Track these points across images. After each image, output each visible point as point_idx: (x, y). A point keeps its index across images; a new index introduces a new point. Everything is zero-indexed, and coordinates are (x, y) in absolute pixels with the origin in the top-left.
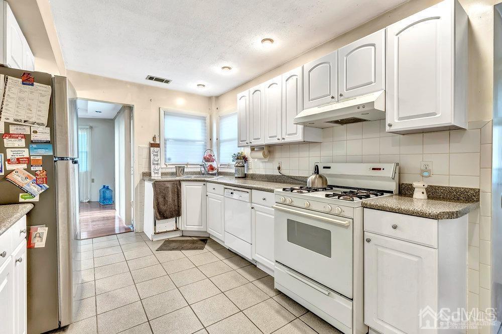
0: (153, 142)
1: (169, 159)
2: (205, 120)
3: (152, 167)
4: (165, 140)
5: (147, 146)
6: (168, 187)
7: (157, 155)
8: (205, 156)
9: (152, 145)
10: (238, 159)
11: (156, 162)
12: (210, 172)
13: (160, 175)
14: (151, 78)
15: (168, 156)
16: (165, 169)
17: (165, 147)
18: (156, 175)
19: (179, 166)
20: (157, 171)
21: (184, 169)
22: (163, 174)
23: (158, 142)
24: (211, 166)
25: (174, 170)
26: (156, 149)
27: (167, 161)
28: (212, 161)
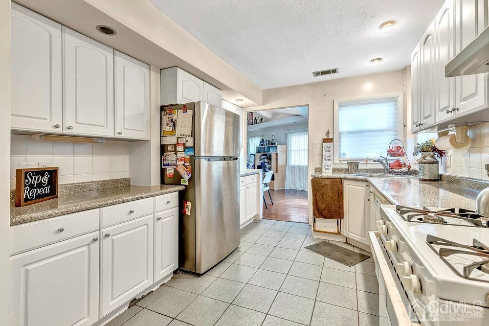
0: (326, 137)
1: (344, 154)
2: (396, 101)
3: (324, 162)
4: (340, 134)
5: (320, 141)
6: (327, 185)
7: (329, 151)
8: (391, 148)
9: (325, 141)
10: (423, 151)
11: (328, 158)
12: (396, 170)
13: (331, 171)
14: (317, 74)
15: (342, 151)
16: (338, 165)
17: (340, 142)
18: (327, 171)
19: (351, 161)
20: (328, 167)
21: (358, 166)
22: (334, 170)
23: (331, 136)
24: (398, 161)
25: (346, 167)
26: (329, 144)
27: (342, 156)
28: (399, 155)
